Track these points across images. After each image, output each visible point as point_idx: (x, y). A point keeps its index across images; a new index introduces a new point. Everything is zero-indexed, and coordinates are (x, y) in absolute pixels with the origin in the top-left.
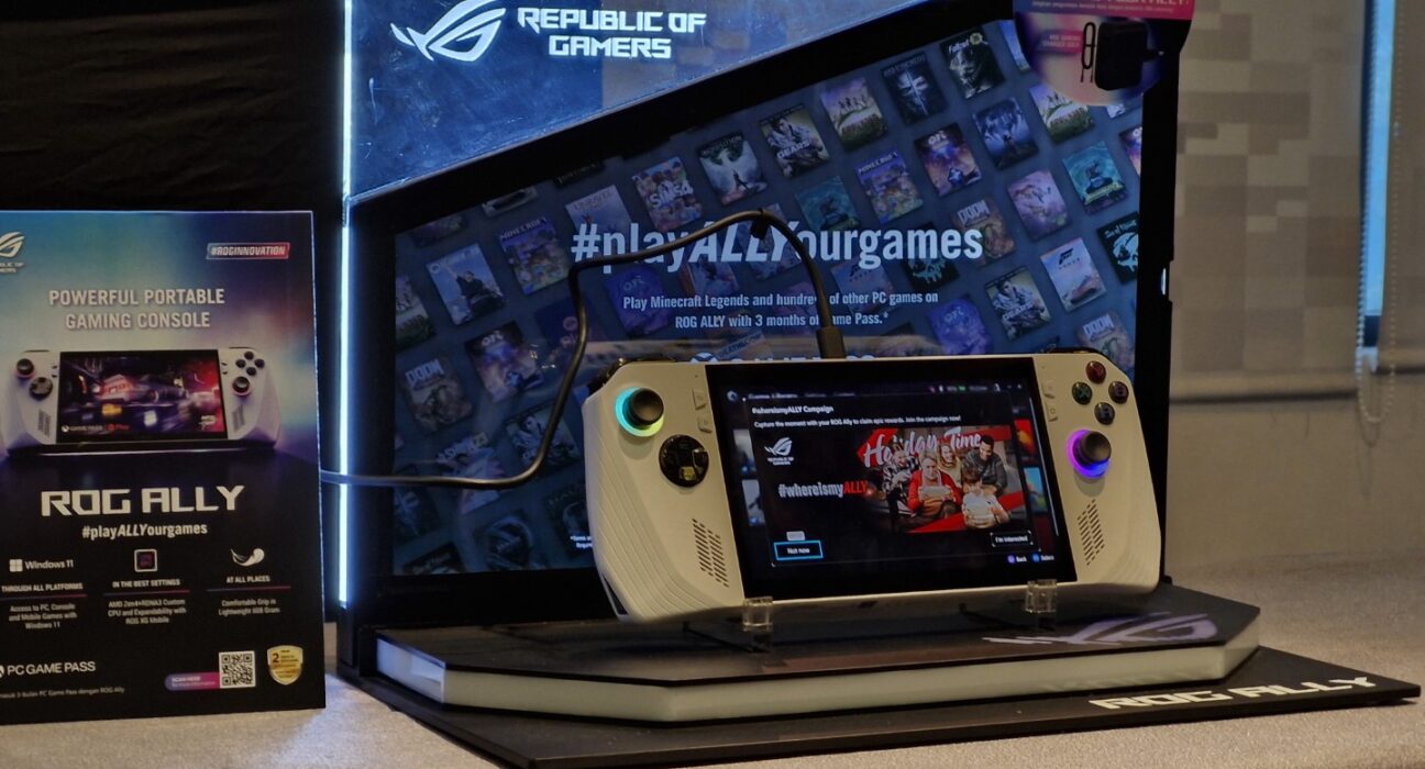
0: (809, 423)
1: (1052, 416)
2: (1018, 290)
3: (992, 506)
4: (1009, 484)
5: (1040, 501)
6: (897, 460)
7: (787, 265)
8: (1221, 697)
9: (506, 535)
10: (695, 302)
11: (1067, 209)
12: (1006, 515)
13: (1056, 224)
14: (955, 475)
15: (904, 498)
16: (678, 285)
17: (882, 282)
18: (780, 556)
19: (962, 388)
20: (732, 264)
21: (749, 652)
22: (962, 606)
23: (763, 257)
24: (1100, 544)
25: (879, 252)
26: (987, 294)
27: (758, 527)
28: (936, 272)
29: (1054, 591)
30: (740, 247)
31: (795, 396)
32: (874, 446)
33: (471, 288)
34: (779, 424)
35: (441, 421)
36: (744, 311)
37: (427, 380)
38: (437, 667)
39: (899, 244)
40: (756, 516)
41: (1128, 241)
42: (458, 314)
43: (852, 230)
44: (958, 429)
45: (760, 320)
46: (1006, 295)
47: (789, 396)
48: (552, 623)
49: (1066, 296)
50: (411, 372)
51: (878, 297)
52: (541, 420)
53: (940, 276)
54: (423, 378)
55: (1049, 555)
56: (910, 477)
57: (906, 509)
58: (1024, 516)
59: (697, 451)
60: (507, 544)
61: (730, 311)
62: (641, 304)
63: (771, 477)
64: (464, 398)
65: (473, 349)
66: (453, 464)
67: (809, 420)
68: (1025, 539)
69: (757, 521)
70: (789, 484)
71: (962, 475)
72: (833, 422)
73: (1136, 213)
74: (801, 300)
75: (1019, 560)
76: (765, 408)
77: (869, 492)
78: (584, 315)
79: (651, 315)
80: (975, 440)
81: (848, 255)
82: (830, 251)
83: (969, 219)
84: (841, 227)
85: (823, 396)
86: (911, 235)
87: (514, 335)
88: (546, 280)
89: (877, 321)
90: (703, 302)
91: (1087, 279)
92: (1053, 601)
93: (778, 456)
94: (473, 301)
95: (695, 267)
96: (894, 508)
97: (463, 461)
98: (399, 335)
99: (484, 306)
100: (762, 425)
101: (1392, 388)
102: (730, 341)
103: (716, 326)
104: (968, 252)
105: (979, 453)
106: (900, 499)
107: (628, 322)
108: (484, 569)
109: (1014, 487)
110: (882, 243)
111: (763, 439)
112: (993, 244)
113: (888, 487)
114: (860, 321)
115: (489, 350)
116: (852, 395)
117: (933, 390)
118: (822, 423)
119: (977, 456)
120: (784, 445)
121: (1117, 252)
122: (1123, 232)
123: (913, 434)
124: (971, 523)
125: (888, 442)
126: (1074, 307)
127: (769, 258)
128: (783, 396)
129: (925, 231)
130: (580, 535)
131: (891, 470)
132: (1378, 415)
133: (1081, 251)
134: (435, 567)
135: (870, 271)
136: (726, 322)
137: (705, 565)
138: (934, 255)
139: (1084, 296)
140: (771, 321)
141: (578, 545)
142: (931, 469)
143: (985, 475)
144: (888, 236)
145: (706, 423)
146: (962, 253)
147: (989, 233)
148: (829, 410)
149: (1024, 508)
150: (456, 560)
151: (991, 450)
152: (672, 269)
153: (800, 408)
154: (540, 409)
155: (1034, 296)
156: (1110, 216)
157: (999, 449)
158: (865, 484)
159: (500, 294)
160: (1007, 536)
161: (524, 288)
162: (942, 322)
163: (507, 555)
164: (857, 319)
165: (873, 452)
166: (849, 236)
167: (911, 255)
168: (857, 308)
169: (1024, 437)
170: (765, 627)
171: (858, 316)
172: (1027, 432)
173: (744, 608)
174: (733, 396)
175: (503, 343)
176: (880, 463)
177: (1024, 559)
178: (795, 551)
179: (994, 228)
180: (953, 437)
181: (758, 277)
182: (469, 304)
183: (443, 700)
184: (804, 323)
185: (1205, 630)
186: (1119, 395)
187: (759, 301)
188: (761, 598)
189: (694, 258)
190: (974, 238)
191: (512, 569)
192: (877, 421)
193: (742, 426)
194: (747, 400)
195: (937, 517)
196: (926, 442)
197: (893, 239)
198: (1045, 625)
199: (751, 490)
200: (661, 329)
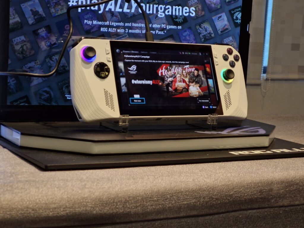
0: (142, 61)
1: (217, 64)
2: (205, 27)
3: (198, 90)
4: (203, 84)
5: (213, 89)
6: (169, 74)
7: (136, 14)
8: (269, 152)
9: (45, 94)
10: (107, 23)
11: (221, 3)
12: (202, 93)
13: (217, 8)
14: (187, 80)
15: (171, 86)
16: (102, 17)
17: (165, 21)
18: (132, 102)
19: (190, 53)
20: (119, 12)
21: (121, 133)
22: (187, 121)
23: (128, 11)
24: (230, 104)
25: (164, 12)
26: (196, 28)
27: (125, 93)
28: (181, 20)
29: (216, 117)
30: (122, 7)
31: (138, 52)
32: (162, 70)
33: (35, 13)
34: (132, 61)
35: (24, 56)
36: (122, 27)
37: (20, 42)
38: (18, 134)
39: (170, 10)
40: (124, 89)
41: (238, 14)
42: (31, 21)
43: (156, 5)
44: (188, 66)
45: (127, 31)
46: (202, 28)
47: (136, 52)
48: (58, 122)
49: (219, 30)
50: (15, 39)
51: (163, 26)
52: (56, 57)
53: (182, 21)
54: (18, 41)
55: (215, 106)
56: (173, 80)
57: (171, 89)
58: (207, 94)
59: (106, 67)
60: (45, 96)
61: (118, 27)
62: (90, 23)
63: (129, 77)
64: (32, 49)
65: (35, 33)
66: (28, 70)
67: (142, 60)
68: (208, 101)
69: (125, 91)
70: (135, 80)
71: (189, 80)
72: (149, 61)
73: (241, 6)
74: (140, 25)
75: (206, 107)
76: (128, 55)
77: (160, 84)
78: (71, 24)
79: (93, 26)
80: (193, 69)
81: (155, 12)
82: (149, 10)
83: (192, 4)
84: (153, 3)
85: (146, 53)
86: (174, 7)
87: (49, 29)
88: (60, 12)
89: (163, 33)
90: (110, 23)
91: (226, 25)
92: (216, 121)
93: (132, 71)
94: (36, 17)
95: (107, 12)
96: (168, 89)
97: (31, 69)
98: (10, 27)
99: (39, 19)
100: (127, 61)
101: (269, 84)
102: (118, 37)
103: (113, 31)
104: (191, 14)
105: (194, 74)
106: (170, 86)
107: (86, 28)
108: (37, 104)
109: (205, 85)
110: (165, 9)
111: (127, 65)
112: (198, 12)
113: (166, 82)
114: (158, 33)
115: (40, 34)
116: (156, 53)
117: (181, 53)
118: (146, 61)
119: (194, 75)
120: (134, 67)
121: (235, 18)
122: (237, 12)
123: (174, 66)
124: (191, 95)
125: (166, 69)
126: (222, 33)
127: (131, 11)
128: (134, 52)
129: (178, 7)
130: (68, 95)
131: (167, 77)
132: (266, 90)
133: (224, 16)
134: (21, 103)
135: (161, 18)
136: (117, 30)
137: (107, 104)
138: (181, 14)
139: (224, 30)
140: (130, 31)
141: (68, 98)
142: (179, 78)
143: (196, 80)
144: (167, 7)
145: (109, 59)
146: (189, 14)
147: (197, 9)
148: (148, 57)
149: (207, 91)
150: (28, 101)
151: (198, 73)
152: (100, 12)
153: (139, 56)
154: (57, 54)
155: (210, 29)
156: (233, 6)
157: (201, 73)
158: (159, 81)
159: (45, 16)
160: (202, 100)
161: (52, 14)
162: (182, 35)
163: (45, 100)
164: (157, 32)
165: (162, 71)
166: (155, 6)
167: (174, 14)
168: (157, 29)
169: (208, 69)
170: (126, 125)
171: (157, 31)
172: (208, 68)
173: (119, 119)
174: (118, 51)
175: (45, 32)
176: (164, 75)
177: (207, 107)
178: (136, 101)
179: (199, 7)
180: (187, 68)
181: (127, 17)
182: (34, 18)
183: (19, 145)
184: (140, 32)
185: (262, 131)
186: (236, 58)
187: (126, 24)
188: (125, 115)
189: (107, 9)
190: (193, 10)
191: (46, 105)
192: (163, 62)
193: (121, 61)
194: (123, 52)
195: (181, 93)
196: (178, 69)
197: (169, 8)
198: (214, 128)
199: (123, 81)
200: (96, 31)
